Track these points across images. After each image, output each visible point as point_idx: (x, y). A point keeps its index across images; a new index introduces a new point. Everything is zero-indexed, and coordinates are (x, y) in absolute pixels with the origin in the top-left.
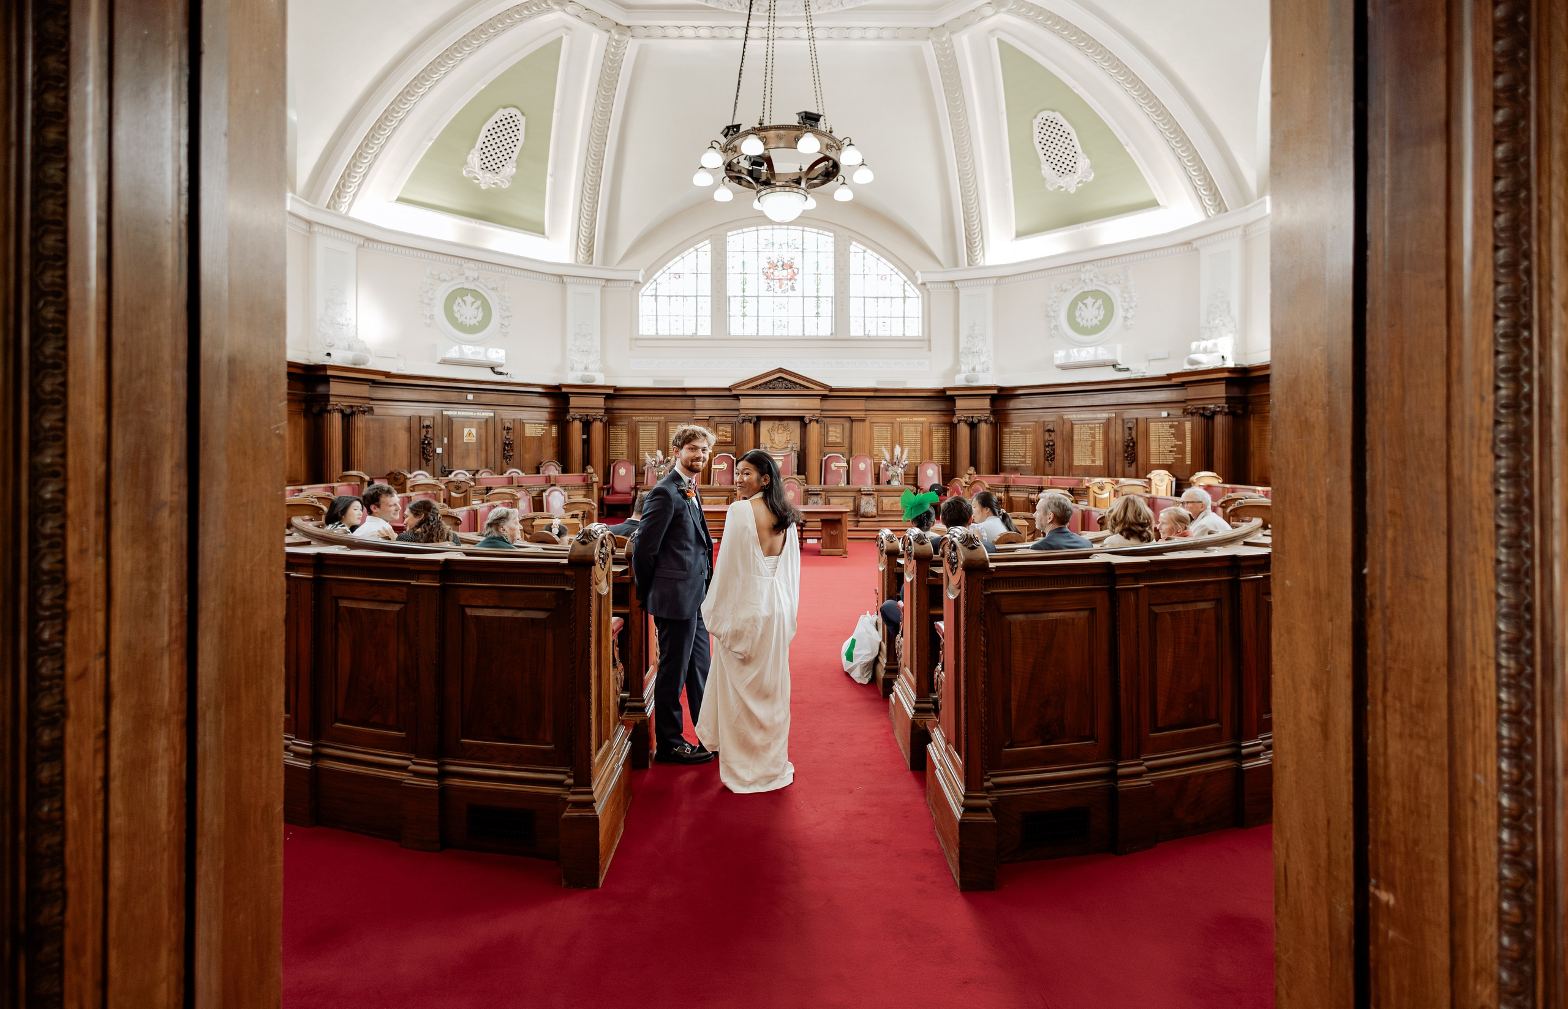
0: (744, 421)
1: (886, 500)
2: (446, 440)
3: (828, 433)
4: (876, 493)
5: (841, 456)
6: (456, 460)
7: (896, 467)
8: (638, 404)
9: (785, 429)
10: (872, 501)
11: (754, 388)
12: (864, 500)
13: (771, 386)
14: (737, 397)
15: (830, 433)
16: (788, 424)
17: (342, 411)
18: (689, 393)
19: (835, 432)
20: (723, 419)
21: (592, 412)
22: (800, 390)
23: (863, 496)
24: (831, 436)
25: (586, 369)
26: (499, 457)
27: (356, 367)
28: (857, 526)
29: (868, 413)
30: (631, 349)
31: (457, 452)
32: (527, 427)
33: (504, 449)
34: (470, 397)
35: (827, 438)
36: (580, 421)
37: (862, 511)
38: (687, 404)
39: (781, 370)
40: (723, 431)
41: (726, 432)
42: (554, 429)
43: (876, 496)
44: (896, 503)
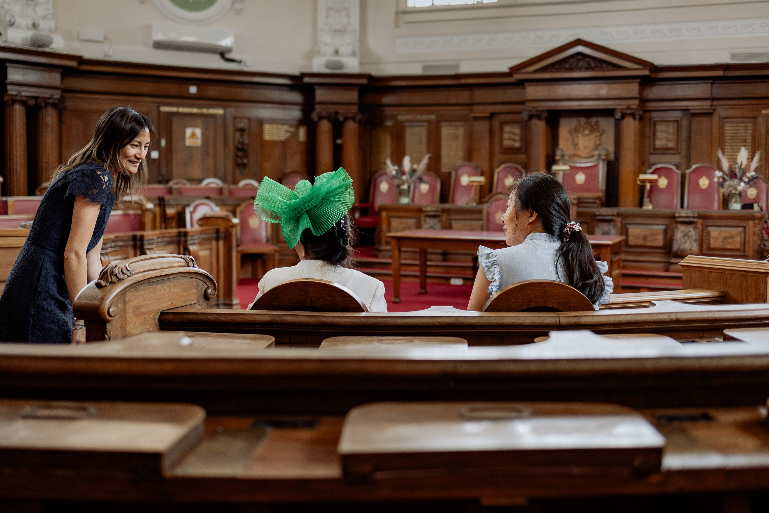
0: (531, 117)
1: (714, 232)
2: (163, 143)
3: (654, 134)
4: (700, 221)
5: (674, 168)
6: (177, 168)
7: (736, 181)
8: (404, 98)
9: (594, 129)
10: (693, 232)
11: (543, 69)
12: (680, 231)
13: (567, 66)
14: (521, 83)
15: (659, 135)
16: (597, 122)
17: (23, 103)
18: (463, 81)
19: (666, 132)
20: (510, 117)
21: (342, 110)
22: (609, 70)
23: (679, 226)
24: (659, 138)
25: (337, 52)
26: (230, 165)
27: (40, 49)
28: (667, 271)
29: (715, 103)
30: (397, 26)
31: (178, 158)
32: (267, 128)
33: (237, 156)
34: (193, 90)
35: (654, 141)
36: (329, 121)
37: (675, 247)
38: (463, 97)
39: (579, 42)
40: (509, 132)
41: (514, 134)
42: (302, 133)
43: (699, 226)
44: (731, 237)
